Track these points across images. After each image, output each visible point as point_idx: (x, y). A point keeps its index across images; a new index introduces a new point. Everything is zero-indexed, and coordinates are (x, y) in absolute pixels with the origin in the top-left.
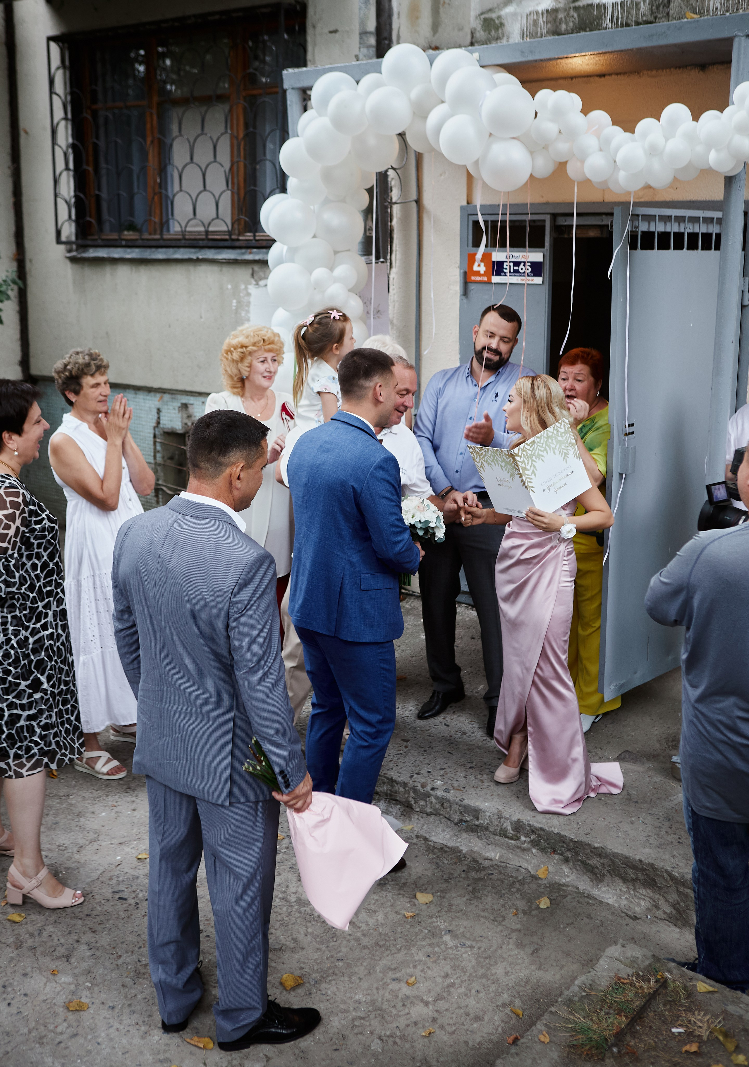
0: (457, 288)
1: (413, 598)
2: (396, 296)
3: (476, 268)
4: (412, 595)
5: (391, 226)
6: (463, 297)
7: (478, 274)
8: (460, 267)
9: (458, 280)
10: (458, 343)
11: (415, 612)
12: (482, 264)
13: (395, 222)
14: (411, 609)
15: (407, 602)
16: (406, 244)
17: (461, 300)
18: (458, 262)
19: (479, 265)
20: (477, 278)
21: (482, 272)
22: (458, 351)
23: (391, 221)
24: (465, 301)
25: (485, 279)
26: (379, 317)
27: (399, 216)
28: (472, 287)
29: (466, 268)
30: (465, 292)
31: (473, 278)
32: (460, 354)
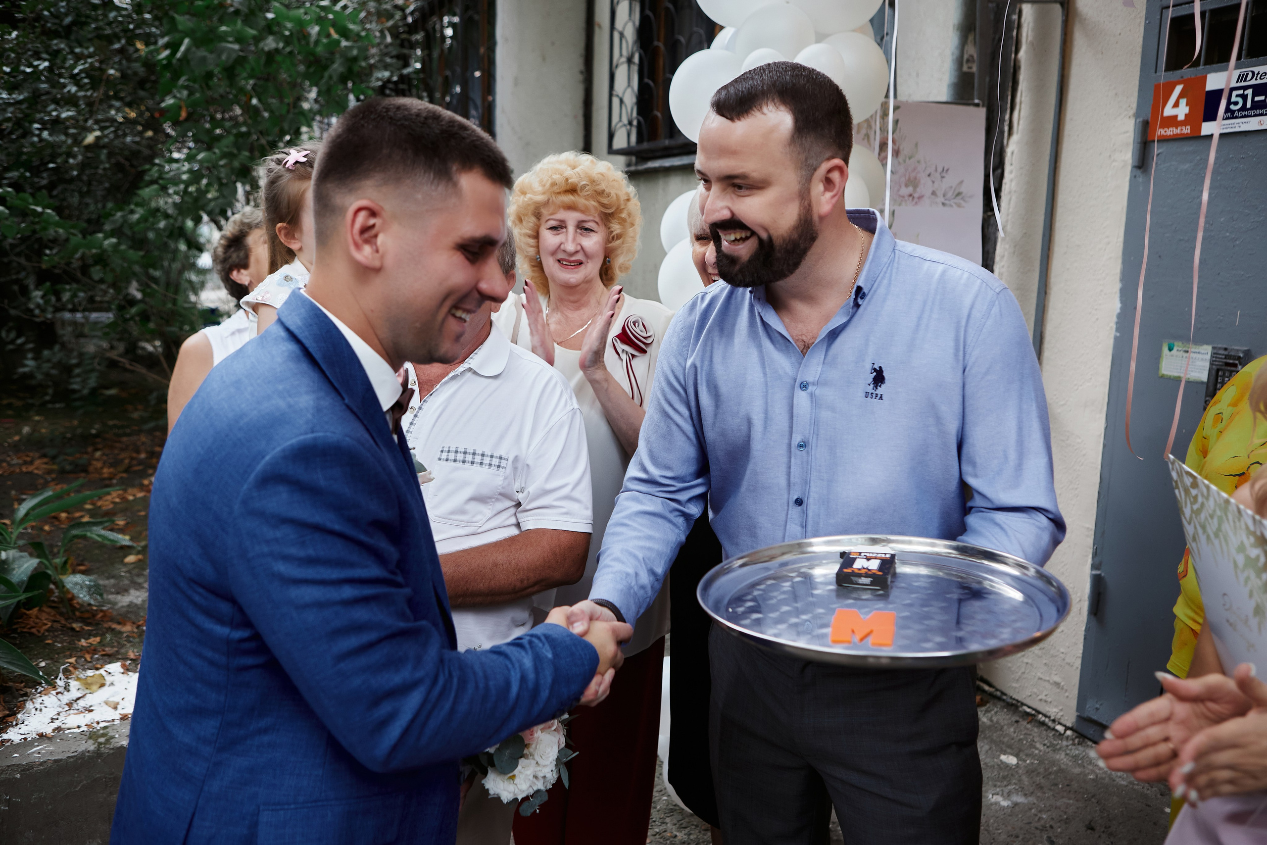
0: (1127, 156)
1: (1001, 704)
2: (1013, 184)
3: (1169, 111)
4: (999, 699)
5: (1016, 60)
6: (1139, 172)
7: (1172, 121)
8: (1137, 115)
9: (1131, 140)
10: (1120, 261)
11: (995, 736)
12: (1183, 102)
13: (1022, 54)
14: (989, 727)
15: (987, 711)
16: (1038, 89)
17: (1133, 178)
18: (1135, 106)
19: (1176, 105)
20: (1170, 132)
21: (1181, 117)
22: (1118, 277)
23: (1017, 51)
24: (1140, 180)
25: (1187, 130)
26: (959, 206)
27: (1030, 38)
28: (1156, 149)
29: (1147, 114)
30: (1142, 163)
31: (1161, 132)
32: (1122, 280)
